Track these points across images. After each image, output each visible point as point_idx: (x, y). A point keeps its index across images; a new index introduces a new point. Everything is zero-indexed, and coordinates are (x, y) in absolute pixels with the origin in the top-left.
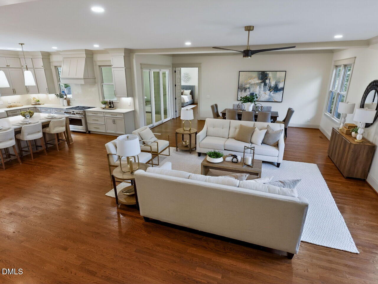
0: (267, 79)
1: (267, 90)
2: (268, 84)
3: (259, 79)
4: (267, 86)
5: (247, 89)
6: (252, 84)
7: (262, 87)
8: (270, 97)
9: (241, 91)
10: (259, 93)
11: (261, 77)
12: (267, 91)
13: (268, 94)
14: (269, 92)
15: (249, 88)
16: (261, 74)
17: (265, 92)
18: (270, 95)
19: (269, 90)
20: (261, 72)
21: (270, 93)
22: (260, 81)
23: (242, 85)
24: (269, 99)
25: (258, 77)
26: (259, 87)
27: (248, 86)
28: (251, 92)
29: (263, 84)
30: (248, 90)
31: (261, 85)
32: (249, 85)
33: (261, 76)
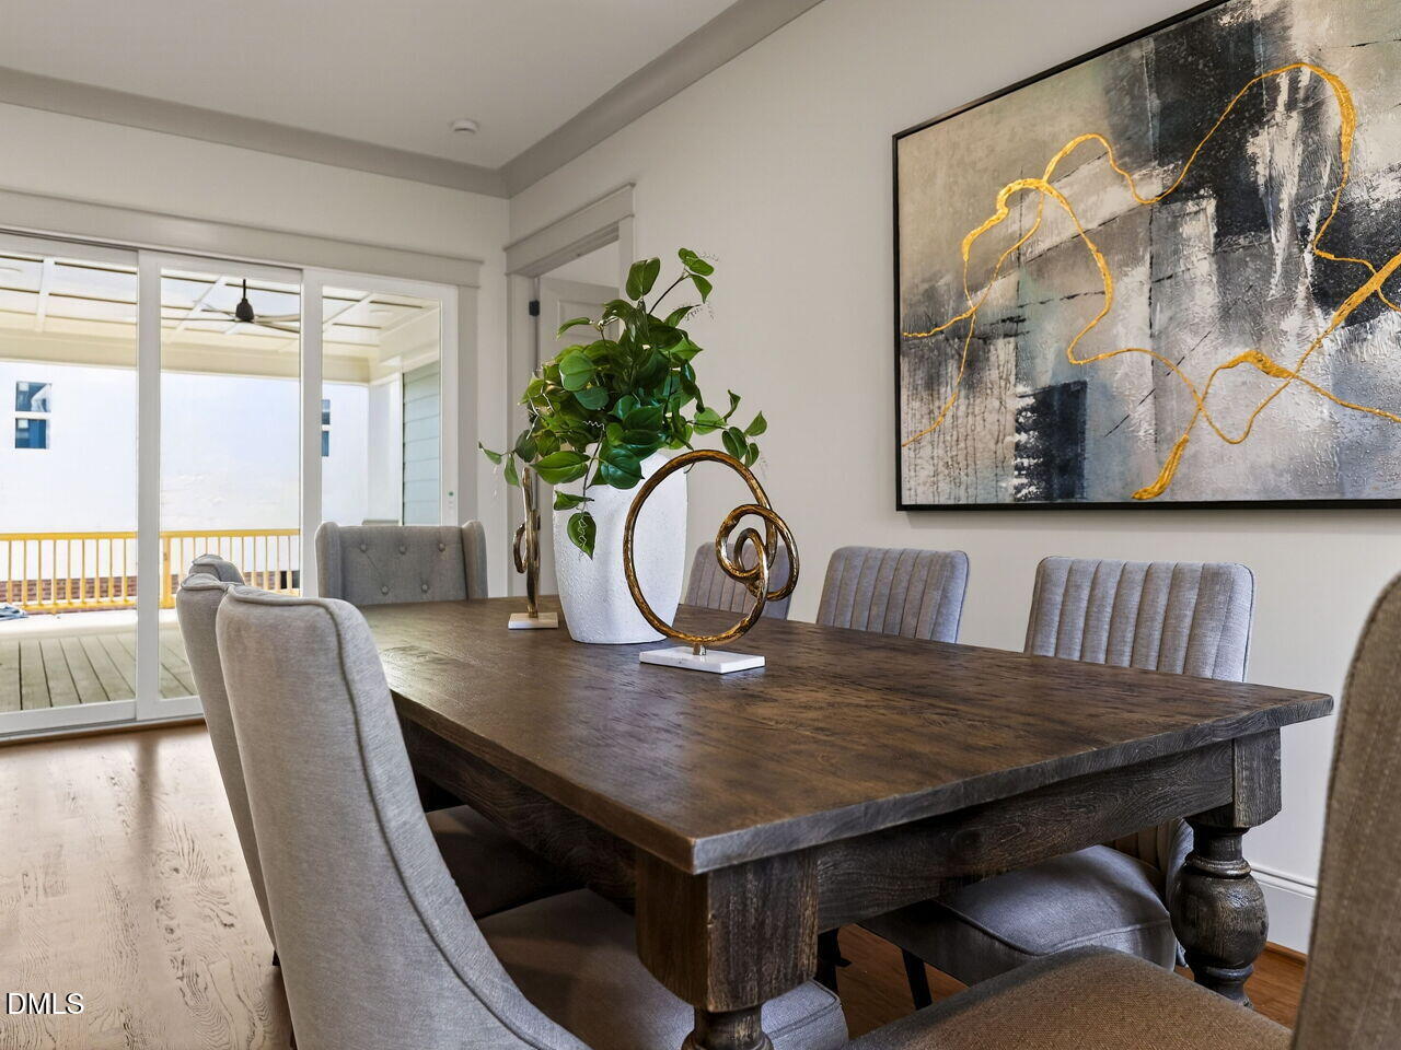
0: (1254, 114)
1: (1288, 301)
2: (1289, 192)
3: (1133, 154)
4: (1281, 238)
5: (986, 339)
6: (1042, 264)
7: (1200, 264)
8: (1355, 425)
9: (932, 383)
10: (1164, 366)
11: (1165, 113)
12: (1292, 322)
13: (1320, 368)
14: (1326, 326)
15: (1013, 324)
16: (1162, 68)
17: (1259, 335)
18: (1349, 385)
19: (1326, 294)
20: (1149, 45)
21: (1354, 339)
22: (1151, 185)
23: (931, 295)
24: (1351, 455)
25: (1119, 134)
26: (1141, 272)
27: (997, 295)
28: (1045, 380)
29: (1200, 222)
30: (1002, 351)
31: (1174, 226)
32: (1013, 278)
33: (1153, 103)
